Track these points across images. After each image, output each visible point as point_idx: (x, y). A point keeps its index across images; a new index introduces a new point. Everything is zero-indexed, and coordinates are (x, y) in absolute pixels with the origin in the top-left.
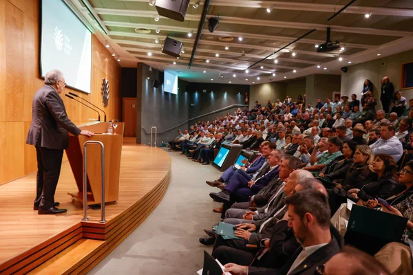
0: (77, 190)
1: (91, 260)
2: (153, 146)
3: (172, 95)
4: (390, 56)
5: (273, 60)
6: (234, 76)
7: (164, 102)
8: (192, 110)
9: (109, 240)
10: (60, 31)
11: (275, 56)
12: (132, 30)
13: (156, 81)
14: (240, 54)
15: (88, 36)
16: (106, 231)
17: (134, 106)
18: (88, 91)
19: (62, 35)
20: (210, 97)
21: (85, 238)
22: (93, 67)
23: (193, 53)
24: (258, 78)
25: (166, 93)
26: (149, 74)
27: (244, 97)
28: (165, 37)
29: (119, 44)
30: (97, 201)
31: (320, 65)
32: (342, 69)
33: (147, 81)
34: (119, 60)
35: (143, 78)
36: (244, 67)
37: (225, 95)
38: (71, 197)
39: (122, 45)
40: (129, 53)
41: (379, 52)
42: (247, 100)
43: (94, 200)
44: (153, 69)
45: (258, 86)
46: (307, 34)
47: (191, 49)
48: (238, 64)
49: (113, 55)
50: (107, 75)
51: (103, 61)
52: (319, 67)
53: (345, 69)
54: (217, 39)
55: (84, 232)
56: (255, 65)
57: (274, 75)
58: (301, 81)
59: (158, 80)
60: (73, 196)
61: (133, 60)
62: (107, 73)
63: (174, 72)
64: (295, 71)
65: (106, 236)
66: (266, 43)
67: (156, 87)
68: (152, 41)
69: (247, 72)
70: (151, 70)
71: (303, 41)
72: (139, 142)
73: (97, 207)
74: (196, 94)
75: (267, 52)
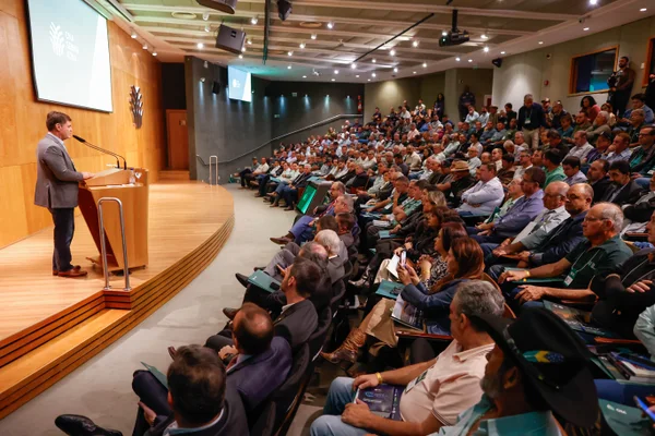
0: (98, 254)
1: (115, 331)
2: (214, 183)
3: (243, 102)
4: (558, 45)
5: (387, 51)
6: (336, 72)
7: (230, 113)
8: (276, 125)
9: (137, 309)
10: (59, 27)
11: (390, 45)
12: (169, 15)
13: (215, 83)
14: (337, 44)
15: (102, 24)
16: (132, 299)
17: (184, 123)
18: (108, 108)
19: (61, 33)
20: (303, 103)
21: (108, 308)
22: (113, 70)
23: (266, 42)
24: (374, 75)
25: (234, 102)
26: (203, 73)
27: (356, 102)
28: (220, 23)
29: (152, 32)
30: (121, 266)
31: (459, 56)
32: (493, 61)
33: (201, 84)
34: (154, 54)
35: (195, 79)
36: (349, 60)
37: (327, 101)
38: (90, 262)
39: (156, 34)
40: (168, 44)
41: (540, 39)
42: (360, 107)
43: (117, 265)
44: (209, 63)
45: (377, 85)
46: (428, 17)
47: (262, 38)
48: (339, 55)
49: (145, 47)
50: (137, 78)
51: (129, 58)
52: (458, 59)
53: (499, 62)
54: (296, 24)
55: (108, 300)
56: (364, 57)
57: (396, 70)
58: (437, 77)
59: (219, 80)
60: (93, 261)
61: (177, 52)
62: (137, 76)
63: (245, 69)
64: (425, 65)
65: (133, 305)
66: (373, 30)
67: (217, 93)
68: (201, 29)
69: (354, 66)
70: (206, 66)
71: (422, 26)
72: (193, 178)
73: (119, 273)
74: (282, 100)
75: (375, 40)
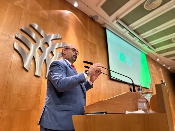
34: (169, 68)
39: (167, 57)
40: (173, 61)
49: (164, 65)
50: (163, 77)
51: (158, 70)
